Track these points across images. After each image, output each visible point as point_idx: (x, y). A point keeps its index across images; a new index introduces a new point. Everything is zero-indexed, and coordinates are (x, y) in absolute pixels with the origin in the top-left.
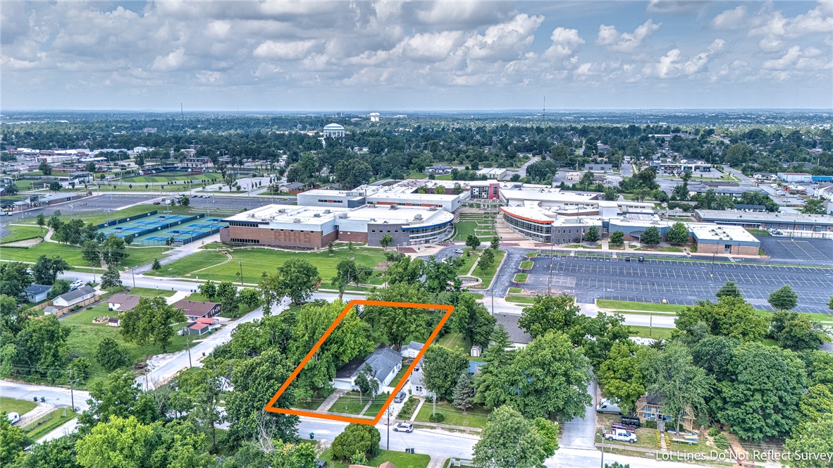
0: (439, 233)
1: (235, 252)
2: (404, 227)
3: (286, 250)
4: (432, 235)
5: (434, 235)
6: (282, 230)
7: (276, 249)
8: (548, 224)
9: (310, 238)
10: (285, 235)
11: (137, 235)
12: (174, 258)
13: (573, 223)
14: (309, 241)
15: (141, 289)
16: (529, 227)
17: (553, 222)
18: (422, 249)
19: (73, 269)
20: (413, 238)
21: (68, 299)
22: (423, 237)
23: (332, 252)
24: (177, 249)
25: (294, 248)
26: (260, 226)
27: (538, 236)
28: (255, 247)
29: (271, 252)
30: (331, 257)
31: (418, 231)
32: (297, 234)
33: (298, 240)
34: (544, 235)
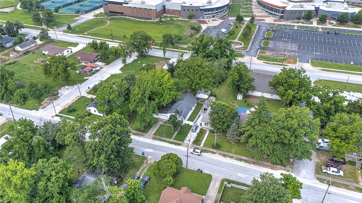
0: (221, 12)
1: (111, 19)
2: (201, 8)
3: (138, 20)
4: (216, 13)
5: (218, 13)
6: (135, 8)
7: (132, 18)
8: (283, 8)
9: (150, 13)
10: (137, 11)
11: (62, 7)
13: (298, 8)
14: (149, 15)
15: (60, 41)
16: (272, 9)
17: (286, 7)
18: (211, 21)
19: (27, 27)
20: (206, 14)
21: (22, 48)
22: (211, 14)
23: (161, 21)
24: (82, 16)
25: (141, 18)
26: (124, 5)
27: (276, 15)
28: (122, 17)
29: (129, 20)
30: (161, 25)
31: (209, 11)
32: (143, 11)
33: (143, 14)
34: (280, 15)
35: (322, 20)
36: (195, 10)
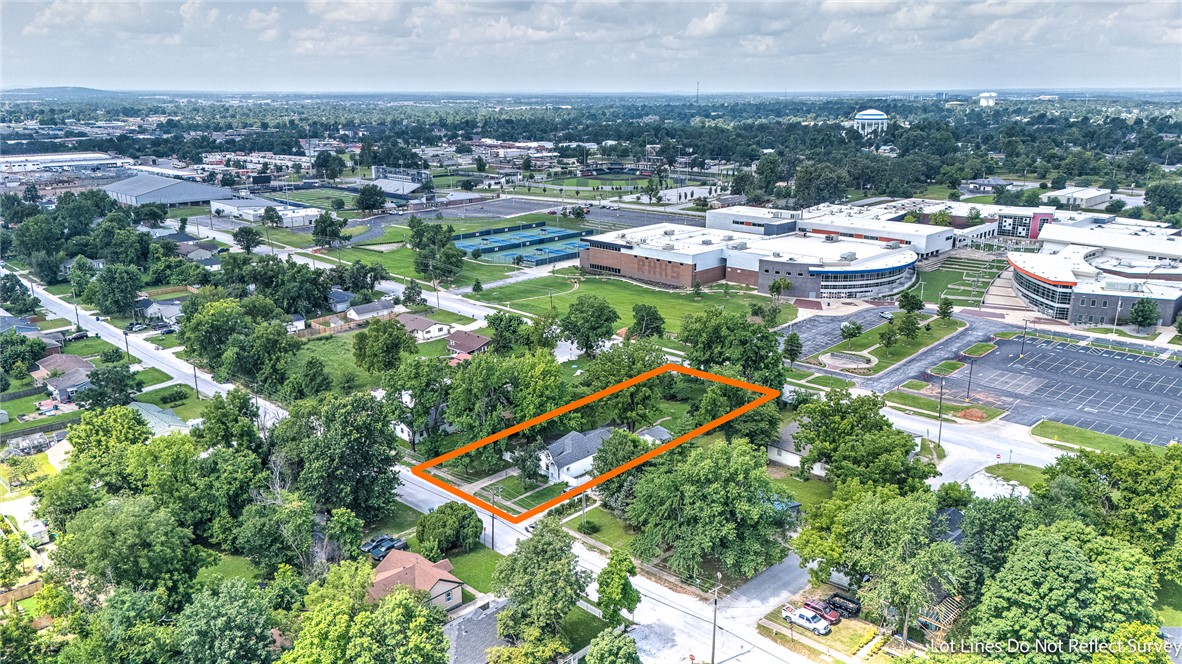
0: (877, 285)
1: (587, 281)
2: (811, 269)
3: (645, 286)
4: (861, 286)
5: (867, 286)
6: (647, 258)
7: (635, 283)
8: (1066, 287)
9: (678, 273)
10: (649, 266)
11: (497, 249)
12: (512, 281)
14: (677, 277)
15: (444, 311)
16: (1037, 289)
17: (1075, 284)
18: (833, 306)
19: (393, 279)
20: (826, 287)
21: (359, 313)
22: (845, 287)
23: (698, 294)
24: (526, 270)
25: (656, 284)
26: (623, 251)
27: (1047, 305)
28: (612, 278)
29: (627, 286)
30: (697, 301)
31: (836, 277)
32: (664, 266)
33: (663, 273)
34: (1057, 305)
36: (794, 274)
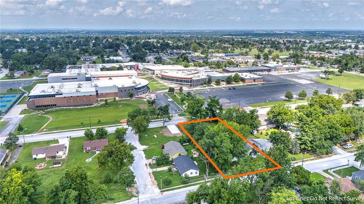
2: (136, 87)
6: (71, 97)
7: (71, 107)
10: (74, 99)
13: (197, 77)
14: (89, 101)
17: (192, 78)
20: (139, 92)
23: (107, 104)
26: (56, 96)
28: (57, 108)
29: (70, 110)
31: (140, 88)
34: (189, 84)
35: (218, 83)
36: (131, 90)
